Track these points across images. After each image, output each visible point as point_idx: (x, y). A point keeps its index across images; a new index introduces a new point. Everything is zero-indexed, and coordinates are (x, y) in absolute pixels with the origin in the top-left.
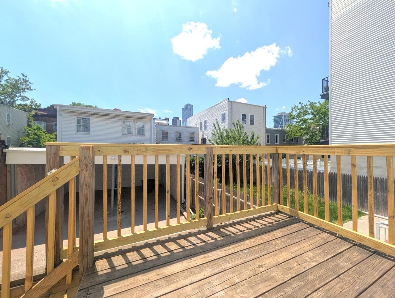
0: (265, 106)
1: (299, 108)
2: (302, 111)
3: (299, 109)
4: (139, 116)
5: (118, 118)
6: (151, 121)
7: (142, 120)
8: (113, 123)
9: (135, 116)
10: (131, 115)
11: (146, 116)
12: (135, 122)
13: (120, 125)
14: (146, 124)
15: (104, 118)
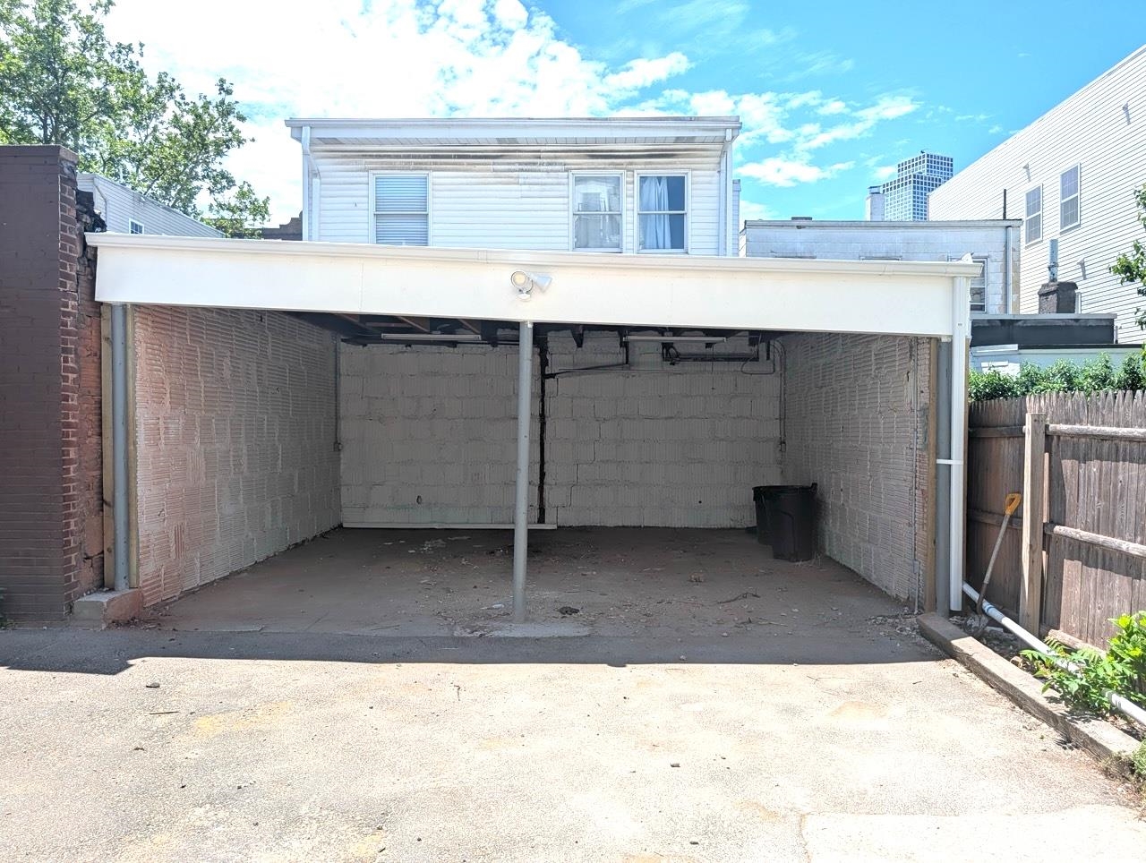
4: (655, 140)
5: (549, 164)
6: (719, 163)
7: (675, 163)
8: (526, 193)
9: (635, 141)
10: (615, 141)
11: (694, 138)
12: (637, 180)
13: (561, 200)
14: (697, 183)
15: (488, 171)
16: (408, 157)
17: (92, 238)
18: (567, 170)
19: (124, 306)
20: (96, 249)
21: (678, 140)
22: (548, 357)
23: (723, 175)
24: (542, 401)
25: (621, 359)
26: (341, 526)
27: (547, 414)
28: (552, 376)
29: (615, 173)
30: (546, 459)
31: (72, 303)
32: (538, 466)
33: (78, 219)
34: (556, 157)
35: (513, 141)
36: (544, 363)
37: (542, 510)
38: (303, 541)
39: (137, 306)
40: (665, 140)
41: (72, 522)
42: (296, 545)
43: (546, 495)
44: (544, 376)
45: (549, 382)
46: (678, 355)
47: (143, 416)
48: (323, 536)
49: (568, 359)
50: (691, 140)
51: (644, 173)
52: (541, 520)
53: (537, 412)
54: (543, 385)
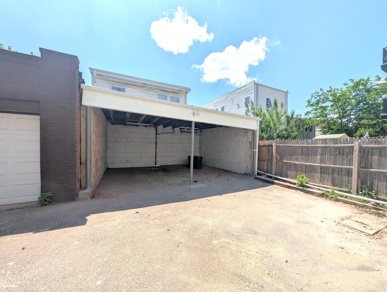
0: (287, 91)
1: (320, 94)
2: (322, 97)
3: (319, 96)
7: (178, 95)
12: (170, 97)
14: (181, 99)
15: (139, 89)
16: (120, 83)
18: (156, 92)
19: (90, 107)
20: (82, 89)
24: (156, 139)
25: (172, 131)
26: (108, 168)
27: (157, 142)
29: (166, 95)
30: (157, 152)
34: (154, 89)
37: (156, 162)
41: (77, 169)
44: (156, 134)
49: (162, 131)
53: (155, 141)
54: (156, 136)
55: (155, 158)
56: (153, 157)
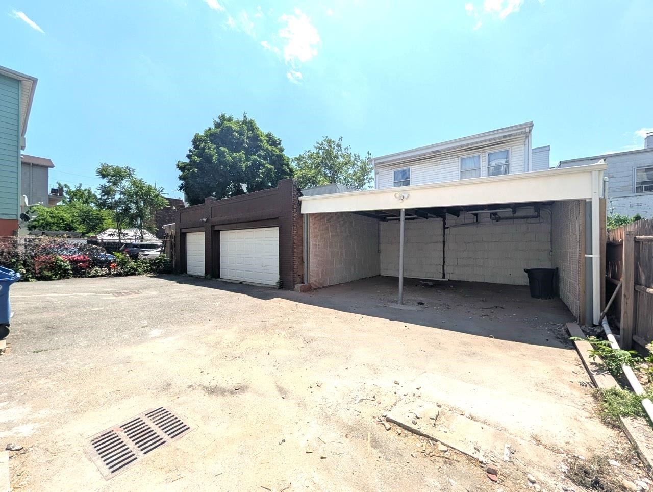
4: (494, 139)
5: (451, 156)
6: (525, 142)
7: (503, 146)
8: (443, 168)
9: (485, 141)
10: (477, 143)
11: (511, 134)
12: (487, 155)
13: (456, 168)
14: (514, 151)
15: (430, 162)
16: (404, 163)
17: (300, 198)
18: (458, 157)
19: (307, 214)
20: (301, 201)
21: (504, 137)
22: (446, 221)
23: (527, 146)
24: (444, 236)
25: (475, 221)
26: (380, 275)
27: (446, 241)
28: (448, 228)
29: (478, 154)
30: (445, 257)
31: (295, 214)
32: (442, 259)
33: (297, 194)
34: (454, 153)
35: (437, 151)
36: (445, 223)
37: (444, 274)
38: (365, 278)
39: (310, 214)
40: (498, 138)
41: (295, 266)
42: (363, 279)
43: (445, 269)
44: (445, 228)
45: (446, 230)
46: (500, 218)
47: (312, 241)
48: (373, 277)
49: (454, 222)
50: (511, 135)
51: (489, 152)
52: (444, 277)
53: (442, 240)
54: (444, 231)
55: (442, 267)
56: (440, 265)
